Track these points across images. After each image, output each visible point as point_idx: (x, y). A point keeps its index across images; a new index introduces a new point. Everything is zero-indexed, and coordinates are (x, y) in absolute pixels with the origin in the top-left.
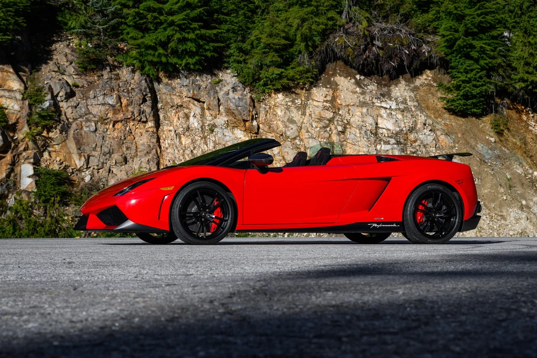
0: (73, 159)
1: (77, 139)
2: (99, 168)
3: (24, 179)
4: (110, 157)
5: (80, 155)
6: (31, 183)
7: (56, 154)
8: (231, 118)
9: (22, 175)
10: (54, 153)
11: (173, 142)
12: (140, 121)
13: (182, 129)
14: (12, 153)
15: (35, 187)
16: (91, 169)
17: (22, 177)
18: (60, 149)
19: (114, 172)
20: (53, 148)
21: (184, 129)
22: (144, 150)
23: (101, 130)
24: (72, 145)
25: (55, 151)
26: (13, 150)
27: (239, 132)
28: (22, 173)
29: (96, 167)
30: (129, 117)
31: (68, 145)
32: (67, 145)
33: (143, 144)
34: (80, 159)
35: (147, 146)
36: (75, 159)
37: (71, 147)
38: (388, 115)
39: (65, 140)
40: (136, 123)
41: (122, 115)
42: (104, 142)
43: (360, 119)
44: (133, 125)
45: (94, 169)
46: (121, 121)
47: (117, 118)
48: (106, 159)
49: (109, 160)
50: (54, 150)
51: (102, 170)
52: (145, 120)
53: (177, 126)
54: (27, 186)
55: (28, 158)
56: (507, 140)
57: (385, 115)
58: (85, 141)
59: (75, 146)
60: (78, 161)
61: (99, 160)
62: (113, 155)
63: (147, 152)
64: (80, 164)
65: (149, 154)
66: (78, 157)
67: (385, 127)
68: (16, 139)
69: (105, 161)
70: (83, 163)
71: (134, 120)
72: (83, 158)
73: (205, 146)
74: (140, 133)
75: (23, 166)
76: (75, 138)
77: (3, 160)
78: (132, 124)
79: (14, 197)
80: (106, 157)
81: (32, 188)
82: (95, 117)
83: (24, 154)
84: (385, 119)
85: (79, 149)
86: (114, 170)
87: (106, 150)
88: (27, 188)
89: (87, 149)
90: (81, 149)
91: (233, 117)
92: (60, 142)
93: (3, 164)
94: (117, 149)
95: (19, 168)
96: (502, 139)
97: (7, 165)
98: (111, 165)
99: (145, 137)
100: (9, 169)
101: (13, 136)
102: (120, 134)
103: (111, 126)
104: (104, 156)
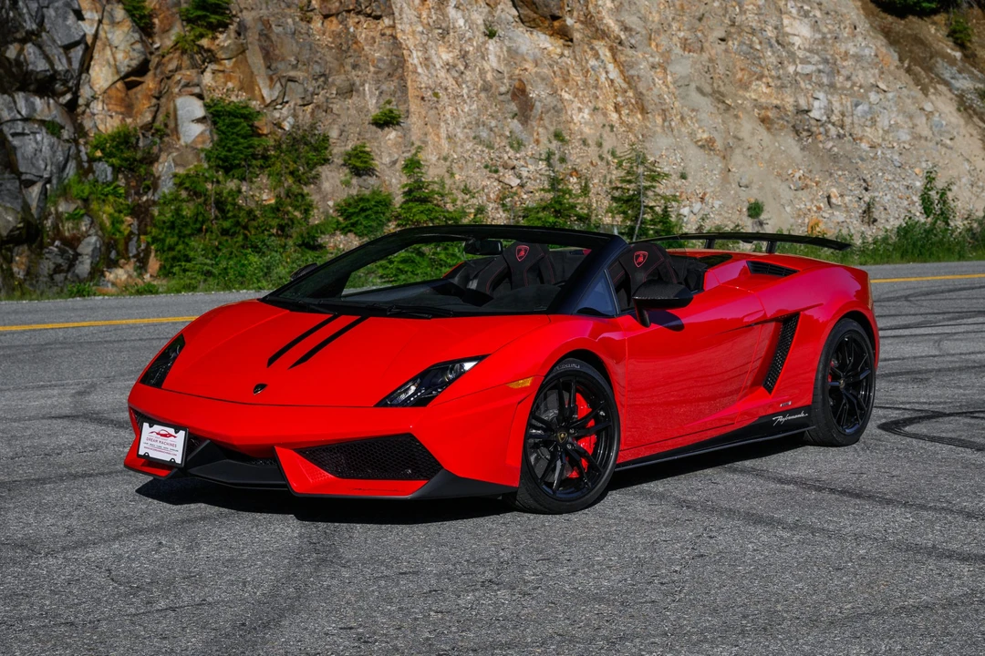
0: (258, 86)
1: (264, 49)
2: (305, 103)
3: (185, 124)
4: (325, 83)
5: (271, 79)
6: (202, 133)
7: (225, 77)
8: (526, 11)
9: (179, 117)
10: (220, 74)
11: (426, 56)
12: (369, 15)
13: (440, 31)
14: (155, 75)
15: (209, 141)
16: (292, 104)
17: (179, 122)
18: (232, 68)
19: (335, 111)
20: (221, 64)
21: (444, 30)
22: (385, 69)
23: (303, 31)
24: (256, 59)
25: (223, 71)
26: (156, 68)
27: (543, 37)
28: (179, 113)
29: (300, 102)
30: (351, 7)
31: (250, 61)
32: (247, 61)
33: (381, 60)
34: (272, 87)
35: (388, 62)
36: (261, 86)
37: (254, 63)
38: (799, 12)
39: (244, 51)
40: (362, 18)
41: (337, 4)
42: (312, 56)
43: (756, 18)
44: (358, 23)
45: (296, 104)
46: (337, 15)
47: (330, 10)
48: (318, 87)
49: (323, 89)
50: (221, 68)
51: (310, 106)
52: (379, 13)
53: (429, 24)
54: (192, 138)
55: (187, 85)
56: (976, 56)
57: (794, 11)
58: (277, 52)
59: (262, 61)
60: (268, 89)
61: (306, 90)
62: (330, 80)
63: (389, 74)
64: (271, 96)
65: (392, 77)
66: (268, 82)
67: (796, 33)
68: (158, 49)
69: (317, 91)
70: (276, 94)
71: (359, 13)
72: (278, 85)
73: (484, 62)
74: (373, 38)
75: (180, 101)
76: (262, 48)
77: (139, 88)
78: (357, 20)
79: (173, 160)
80: (318, 83)
81: (204, 142)
82: (289, 7)
83: (178, 77)
84: (794, 18)
85: (269, 67)
86: (335, 107)
87: (317, 69)
88: (194, 141)
89: (281, 66)
90: (272, 68)
91: (532, 10)
92: (235, 53)
93: (139, 96)
94: (337, 68)
95: (172, 105)
96: (968, 52)
97: (149, 97)
98: (327, 98)
99: (383, 46)
100: (154, 106)
101: (151, 44)
102: (338, 41)
103: (319, 25)
104: (314, 82)
